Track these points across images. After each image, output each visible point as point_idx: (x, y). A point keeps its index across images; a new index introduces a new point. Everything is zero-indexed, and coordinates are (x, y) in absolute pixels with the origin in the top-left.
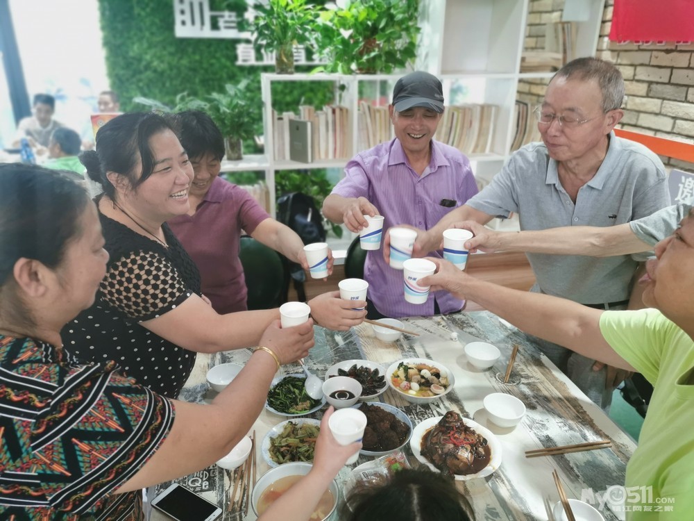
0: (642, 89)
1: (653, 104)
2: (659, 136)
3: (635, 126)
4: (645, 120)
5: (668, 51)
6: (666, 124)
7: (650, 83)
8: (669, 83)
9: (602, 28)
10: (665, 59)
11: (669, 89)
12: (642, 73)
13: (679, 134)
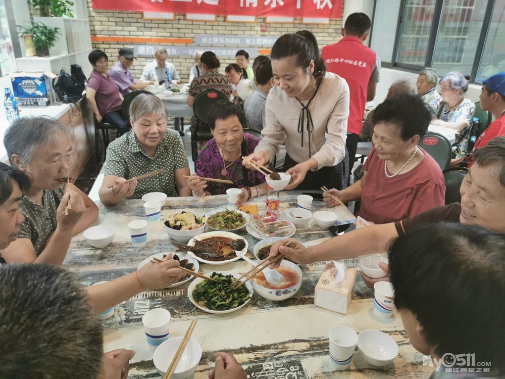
0: (114, 24)
1: (120, 28)
2: (125, 37)
3: (115, 35)
4: (117, 33)
5: (119, 13)
6: (127, 33)
7: (116, 22)
8: (123, 22)
9: (88, 5)
10: (120, 15)
11: (123, 23)
12: (111, 19)
13: (132, 35)
